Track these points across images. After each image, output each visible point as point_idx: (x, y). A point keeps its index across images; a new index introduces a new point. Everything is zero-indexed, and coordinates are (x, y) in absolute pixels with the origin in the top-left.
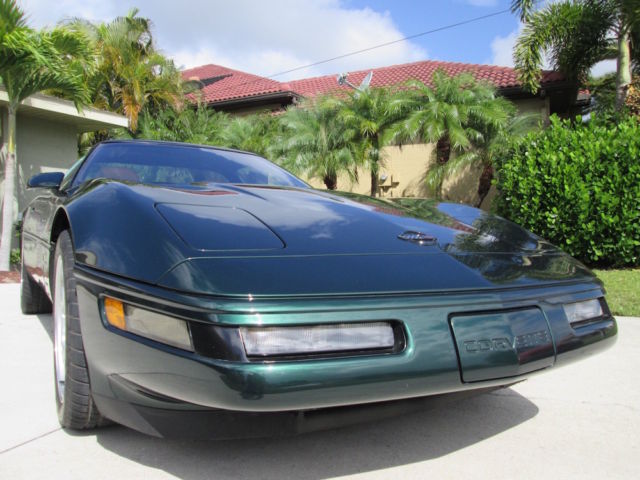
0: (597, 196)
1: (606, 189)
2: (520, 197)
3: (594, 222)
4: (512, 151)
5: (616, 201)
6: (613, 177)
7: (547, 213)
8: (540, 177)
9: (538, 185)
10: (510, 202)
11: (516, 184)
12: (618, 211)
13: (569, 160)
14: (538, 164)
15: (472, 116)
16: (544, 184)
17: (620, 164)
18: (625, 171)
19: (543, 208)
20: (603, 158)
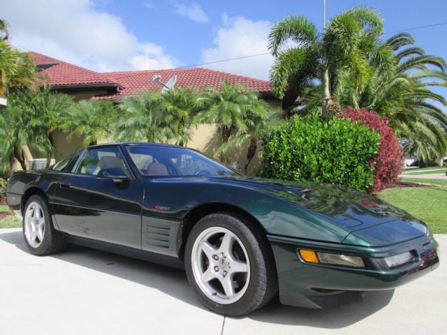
0: (320, 162)
1: (325, 158)
2: (279, 162)
3: (319, 177)
4: (273, 135)
5: (330, 165)
6: (328, 151)
7: (294, 172)
8: (290, 151)
9: (290, 156)
10: (273, 165)
11: (277, 154)
12: (331, 171)
13: (306, 142)
14: (289, 143)
15: (248, 112)
16: (293, 155)
17: (331, 144)
18: (334, 148)
19: (292, 169)
20: (323, 141)
